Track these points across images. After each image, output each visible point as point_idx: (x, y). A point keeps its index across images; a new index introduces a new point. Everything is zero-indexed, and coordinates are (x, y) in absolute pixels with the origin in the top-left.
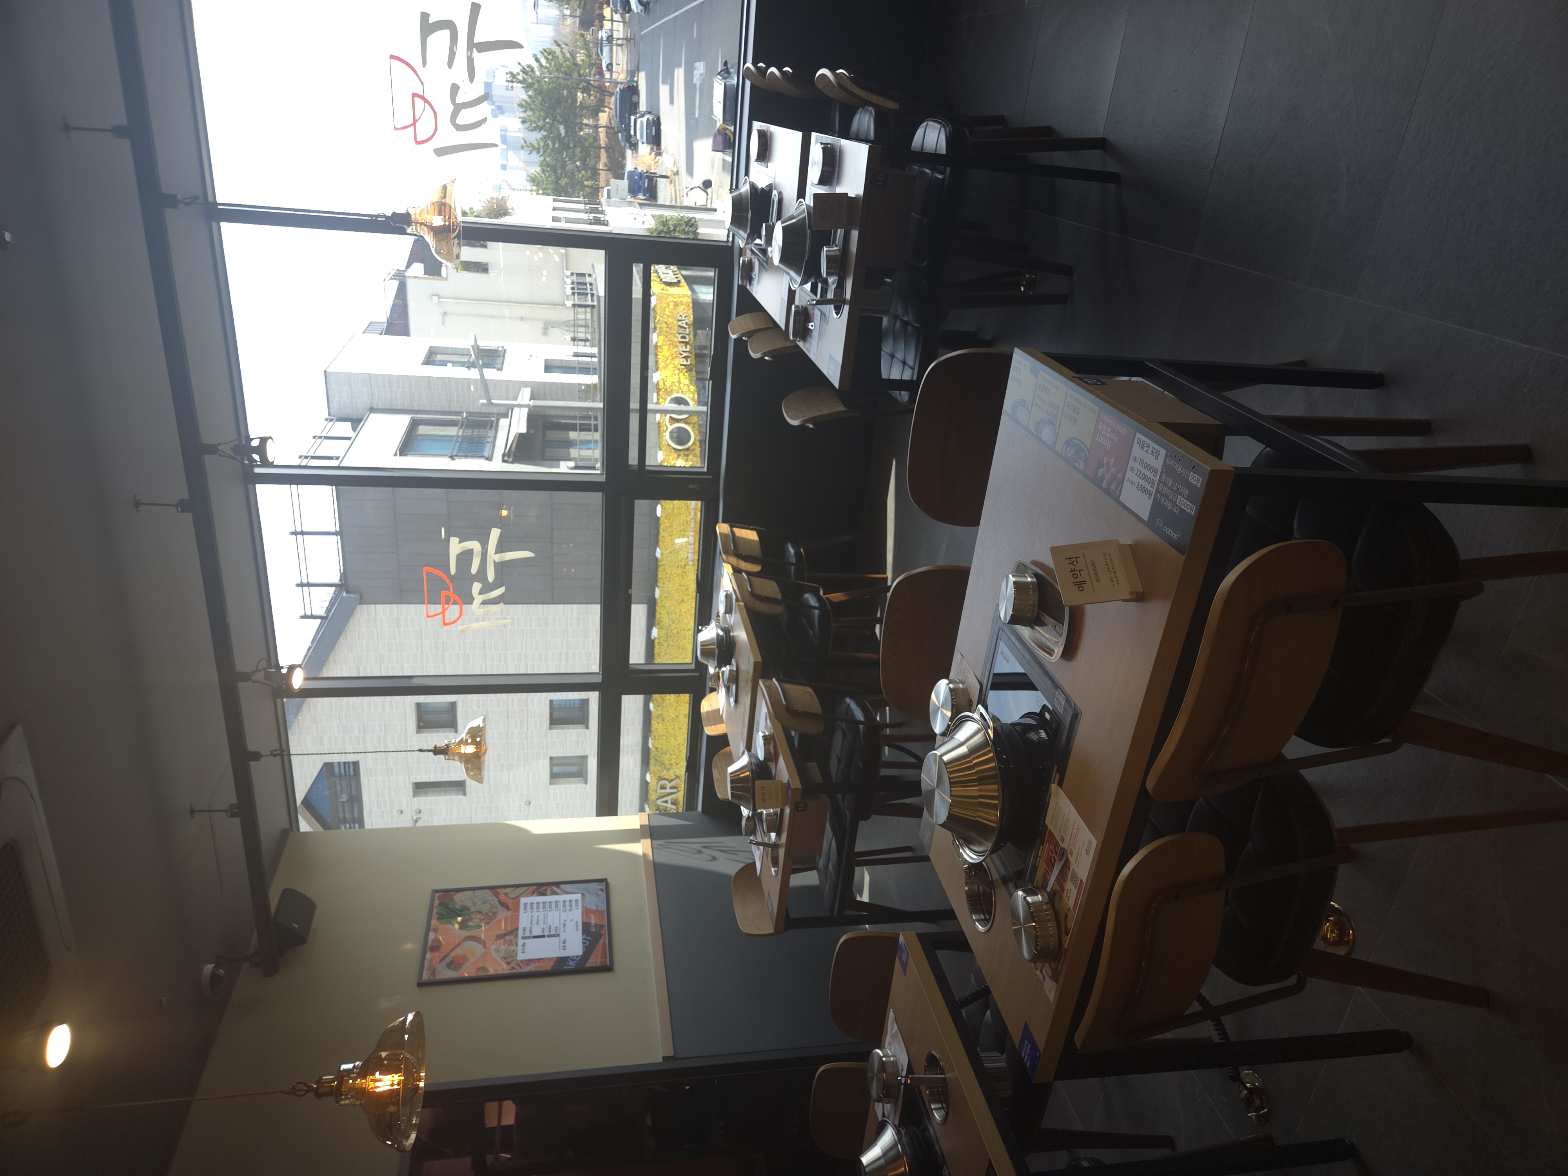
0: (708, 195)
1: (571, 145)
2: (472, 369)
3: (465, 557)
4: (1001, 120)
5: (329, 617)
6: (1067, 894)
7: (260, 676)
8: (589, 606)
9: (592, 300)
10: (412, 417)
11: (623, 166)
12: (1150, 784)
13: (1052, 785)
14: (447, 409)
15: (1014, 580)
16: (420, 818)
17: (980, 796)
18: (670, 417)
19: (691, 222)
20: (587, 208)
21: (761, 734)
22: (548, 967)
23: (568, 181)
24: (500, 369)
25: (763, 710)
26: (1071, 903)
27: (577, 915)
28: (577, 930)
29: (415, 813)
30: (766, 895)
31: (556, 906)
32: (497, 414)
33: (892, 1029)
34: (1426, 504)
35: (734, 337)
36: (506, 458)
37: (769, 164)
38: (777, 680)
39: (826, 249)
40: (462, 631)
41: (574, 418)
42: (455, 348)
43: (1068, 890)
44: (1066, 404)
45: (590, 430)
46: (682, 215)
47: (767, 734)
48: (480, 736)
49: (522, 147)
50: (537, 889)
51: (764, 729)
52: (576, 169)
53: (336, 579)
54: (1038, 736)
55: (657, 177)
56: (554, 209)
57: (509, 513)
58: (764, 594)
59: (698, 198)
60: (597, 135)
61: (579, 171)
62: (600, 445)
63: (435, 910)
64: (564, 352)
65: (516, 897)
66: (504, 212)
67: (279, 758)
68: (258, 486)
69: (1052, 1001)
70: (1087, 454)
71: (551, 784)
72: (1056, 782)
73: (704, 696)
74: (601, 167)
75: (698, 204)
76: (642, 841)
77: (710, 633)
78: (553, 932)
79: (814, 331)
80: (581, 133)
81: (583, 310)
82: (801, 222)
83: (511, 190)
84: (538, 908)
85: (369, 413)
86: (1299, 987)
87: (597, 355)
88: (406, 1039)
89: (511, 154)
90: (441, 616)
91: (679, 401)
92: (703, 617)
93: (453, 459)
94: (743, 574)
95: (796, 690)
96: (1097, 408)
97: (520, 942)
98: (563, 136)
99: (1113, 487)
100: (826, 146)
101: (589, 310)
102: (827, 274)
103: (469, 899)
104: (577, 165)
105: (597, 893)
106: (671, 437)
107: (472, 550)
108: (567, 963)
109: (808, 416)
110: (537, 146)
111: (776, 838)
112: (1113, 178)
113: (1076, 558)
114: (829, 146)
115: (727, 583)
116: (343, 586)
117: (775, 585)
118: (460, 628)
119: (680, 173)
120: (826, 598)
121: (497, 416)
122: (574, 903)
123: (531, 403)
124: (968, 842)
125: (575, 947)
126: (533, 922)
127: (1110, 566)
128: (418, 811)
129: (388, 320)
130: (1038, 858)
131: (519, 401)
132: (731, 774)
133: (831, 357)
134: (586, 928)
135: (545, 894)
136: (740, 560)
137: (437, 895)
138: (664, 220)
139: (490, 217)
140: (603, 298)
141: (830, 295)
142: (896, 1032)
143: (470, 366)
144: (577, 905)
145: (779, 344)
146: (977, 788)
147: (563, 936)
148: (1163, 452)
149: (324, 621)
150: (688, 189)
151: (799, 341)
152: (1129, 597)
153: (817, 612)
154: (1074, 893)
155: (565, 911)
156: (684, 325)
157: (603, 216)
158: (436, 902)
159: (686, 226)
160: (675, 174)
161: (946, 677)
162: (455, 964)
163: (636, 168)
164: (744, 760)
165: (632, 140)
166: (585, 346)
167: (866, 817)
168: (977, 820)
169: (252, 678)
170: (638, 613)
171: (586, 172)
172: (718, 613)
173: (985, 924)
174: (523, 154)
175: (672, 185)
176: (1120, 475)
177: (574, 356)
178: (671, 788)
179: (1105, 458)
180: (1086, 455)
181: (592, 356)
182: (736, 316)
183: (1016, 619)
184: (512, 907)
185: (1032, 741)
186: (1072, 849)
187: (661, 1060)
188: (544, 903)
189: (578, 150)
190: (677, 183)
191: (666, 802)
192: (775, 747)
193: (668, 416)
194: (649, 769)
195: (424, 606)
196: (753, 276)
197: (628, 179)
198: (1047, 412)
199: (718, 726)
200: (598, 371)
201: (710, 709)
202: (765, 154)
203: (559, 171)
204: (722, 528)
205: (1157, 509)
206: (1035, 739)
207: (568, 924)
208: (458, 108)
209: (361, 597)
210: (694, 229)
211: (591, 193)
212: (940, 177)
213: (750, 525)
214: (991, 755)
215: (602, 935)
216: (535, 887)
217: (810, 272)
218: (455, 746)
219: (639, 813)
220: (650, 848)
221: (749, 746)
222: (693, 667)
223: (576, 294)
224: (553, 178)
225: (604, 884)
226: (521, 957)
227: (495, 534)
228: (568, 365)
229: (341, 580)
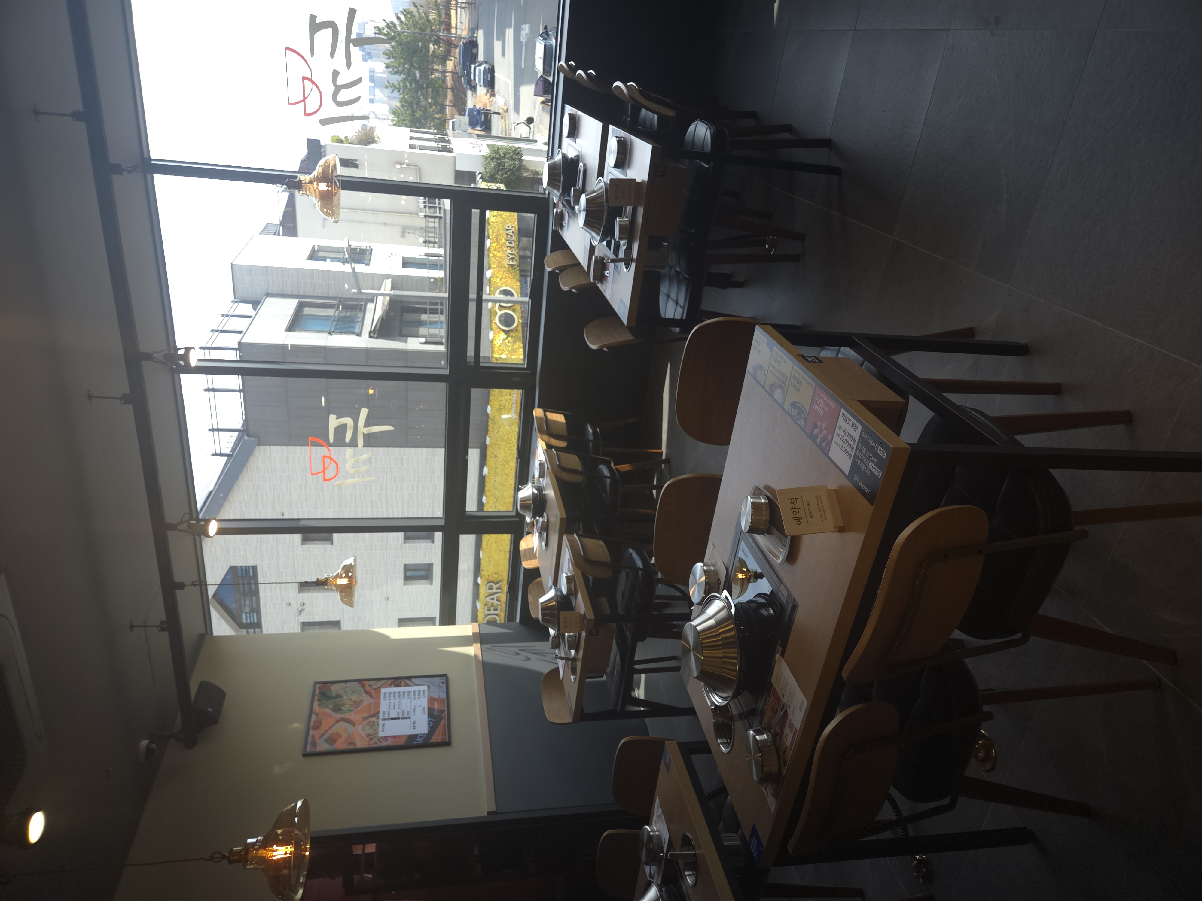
0: (530, 129)
1: (425, 86)
2: (346, 264)
3: (341, 430)
4: (753, 115)
5: (234, 455)
6: (785, 737)
7: (184, 526)
8: (435, 449)
9: (440, 213)
10: (299, 301)
11: (465, 103)
12: (845, 674)
13: (777, 655)
14: (326, 295)
15: (752, 501)
16: (304, 609)
17: (724, 657)
18: (500, 305)
19: (517, 151)
20: (437, 138)
21: (564, 575)
22: (402, 742)
23: (422, 114)
24: (368, 264)
25: (567, 556)
26: (788, 743)
27: (424, 702)
28: (424, 714)
29: (300, 606)
30: (567, 695)
31: (409, 695)
32: (365, 299)
33: (658, 812)
34: (1050, 470)
35: (549, 270)
36: (372, 335)
37: (577, 140)
38: (577, 535)
39: (619, 220)
40: (338, 486)
41: (425, 303)
42: (333, 247)
43: (786, 734)
44: (792, 376)
45: (437, 314)
46: (510, 145)
47: (569, 575)
48: (352, 572)
49: (387, 87)
50: (394, 682)
51: (567, 571)
52: (428, 105)
53: (239, 426)
54: (768, 612)
55: (491, 113)
56: (411, 138)
57: (375, 392)
58: (568, 466)
59: (523, 131)
60: (445, 78)
61: (431, 107)
62: (445, 326)
63: (316, 698)
64: (418, 252)
65: (378, 688)
66: (372, 140)
67: (198, 587)
68: (182, 375)
69: (773, 811)
70: (807, 416)
71: (404, 585)
72: (779, 653)
73: (522, 537)
74: (448, 104)
75: (523, 136)
76: (474, 645)
77: (527, 491)
78: (406, 716)
79: (609, 277)
80: (433, 76)
81: (432, 220)
82: (600, 196)
83: (377, 119)
84: (394, 696)
85: (265, 297)
86: (952, 806)
87: (443, 256)
88: (296, 821)
89: (377, 91)
90: (322, 474)
91: (506, 292)
92: (522, 478)
93: (331, 335)
94: (553, 450)
95: (591, 543)
96: (814, 384)
97: (381, 722)
98: (418, 78)
99: (824, 444)
100: (620, 139)
101: (437, 220)
102: (620, 238)
103: (342, 689)
104: (429, 102)
105: (439, 685)
106: (500, 321)
107: (346, 424)
108: (416, 739)
109: (605, 343)
110: (398, 86)
111: (575, 654)
112: (836, 171)
113: (796, 499)
114: (622, 139)
115: (540, 454)
116: (245, 431)
117: (577, 458)
118: (338, 483)
119: (509, 110)
120: (616, 468)
121: (365, 301)
122: (421, 693)
123: (392, 292)
124: (715, 689)
125: (422, 727)
126: (391, 707)
127: (820, 506)
128: (302, 604)
129: (280, 222)
130: (766, 706)
131: (382, 291)
132: (542, 603)
133: (621, 300)
134: (431, 713)
135: (400, 686)
136: (551, 438)
137: (318, 686)
138: (496, 149)
139: (361, 144)
140: (449, 211)
141: (621, 255)
142: (661, 814)
143: (344, 261)
144: (424, 694)
145: (582, 281)
146: (722, 651)
147: (413, 718)
148: (860, 427)
149: (230, 458)
150: (515, 124)
151: (598, 283)
152: (834, 530)
153: (608, 480)
154: (790, 737)
155: (415, 699)
156: (511, 234)
157: (449, 144)
158: (317, 692)
159: (513, 154)
160: (505, 112)
161: (702, 561)
162: (332, 740)
163: (475, 106)
164: (551, 593)
165: (472, 83)
166: (434, 247)
167: (643, 639)
168: (722, 675)
169: (178, 528)
170: (473, 455)
171: (436, 107)
172: (534, 475)
173: (727, 746)
174: (387, 92)
175: (503, 120)
176: (829, 437)
177: (425, 256)
178: (497, 589)
179: (819, 422)
180: (805, 416)
181: (439, 256)
182: (551, 253)
183: (752, 530)
184: (375, 695)
185: (762, 615)
186: (790, 704)
187: (486, 814)
188: (399, 692)
189: (430, 90)
190: (507, 119)
191: (493, 599)
192: (575, 586)
193: (498, 304)
194: (480, 574)
195: (308, 447)
196: (564, 224)
197: (468, 116)
198: (778, 378)
199: (533, 561)
200: (444, 267)
201: (527, 548)
202: (574, 132)
203: (415, 106)
204: (538, 412)
205: (854, 467)
206: (765, 614)
207: (417, 709)
208: (338, 89)
209: (259, 440)
210: (520, 157)
211: (440, 124)
212: (706, 166)
213: (559, 411)
214: (732, 626)
215: (442, 718)
216: (393, 680)
217: (607, 234)
218: (333, 579)
219: (472, 624)
220: (480, 651)
221: (556, 582)
222: (514, 514)
223: (427, 208)
224: (410, 111)
225: (444, 678)
226: (381, 734)
227: (364, 413)
228: (420, 262)
229: (243, 426)
